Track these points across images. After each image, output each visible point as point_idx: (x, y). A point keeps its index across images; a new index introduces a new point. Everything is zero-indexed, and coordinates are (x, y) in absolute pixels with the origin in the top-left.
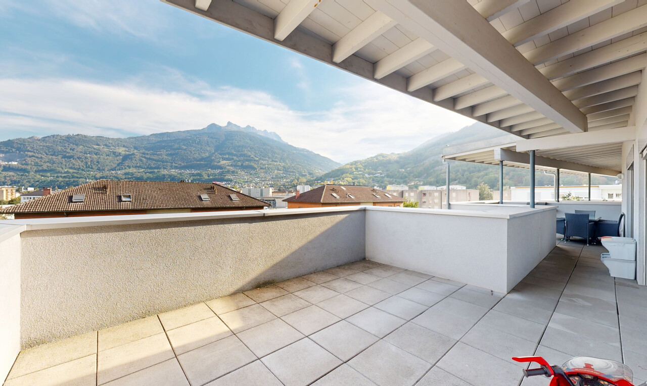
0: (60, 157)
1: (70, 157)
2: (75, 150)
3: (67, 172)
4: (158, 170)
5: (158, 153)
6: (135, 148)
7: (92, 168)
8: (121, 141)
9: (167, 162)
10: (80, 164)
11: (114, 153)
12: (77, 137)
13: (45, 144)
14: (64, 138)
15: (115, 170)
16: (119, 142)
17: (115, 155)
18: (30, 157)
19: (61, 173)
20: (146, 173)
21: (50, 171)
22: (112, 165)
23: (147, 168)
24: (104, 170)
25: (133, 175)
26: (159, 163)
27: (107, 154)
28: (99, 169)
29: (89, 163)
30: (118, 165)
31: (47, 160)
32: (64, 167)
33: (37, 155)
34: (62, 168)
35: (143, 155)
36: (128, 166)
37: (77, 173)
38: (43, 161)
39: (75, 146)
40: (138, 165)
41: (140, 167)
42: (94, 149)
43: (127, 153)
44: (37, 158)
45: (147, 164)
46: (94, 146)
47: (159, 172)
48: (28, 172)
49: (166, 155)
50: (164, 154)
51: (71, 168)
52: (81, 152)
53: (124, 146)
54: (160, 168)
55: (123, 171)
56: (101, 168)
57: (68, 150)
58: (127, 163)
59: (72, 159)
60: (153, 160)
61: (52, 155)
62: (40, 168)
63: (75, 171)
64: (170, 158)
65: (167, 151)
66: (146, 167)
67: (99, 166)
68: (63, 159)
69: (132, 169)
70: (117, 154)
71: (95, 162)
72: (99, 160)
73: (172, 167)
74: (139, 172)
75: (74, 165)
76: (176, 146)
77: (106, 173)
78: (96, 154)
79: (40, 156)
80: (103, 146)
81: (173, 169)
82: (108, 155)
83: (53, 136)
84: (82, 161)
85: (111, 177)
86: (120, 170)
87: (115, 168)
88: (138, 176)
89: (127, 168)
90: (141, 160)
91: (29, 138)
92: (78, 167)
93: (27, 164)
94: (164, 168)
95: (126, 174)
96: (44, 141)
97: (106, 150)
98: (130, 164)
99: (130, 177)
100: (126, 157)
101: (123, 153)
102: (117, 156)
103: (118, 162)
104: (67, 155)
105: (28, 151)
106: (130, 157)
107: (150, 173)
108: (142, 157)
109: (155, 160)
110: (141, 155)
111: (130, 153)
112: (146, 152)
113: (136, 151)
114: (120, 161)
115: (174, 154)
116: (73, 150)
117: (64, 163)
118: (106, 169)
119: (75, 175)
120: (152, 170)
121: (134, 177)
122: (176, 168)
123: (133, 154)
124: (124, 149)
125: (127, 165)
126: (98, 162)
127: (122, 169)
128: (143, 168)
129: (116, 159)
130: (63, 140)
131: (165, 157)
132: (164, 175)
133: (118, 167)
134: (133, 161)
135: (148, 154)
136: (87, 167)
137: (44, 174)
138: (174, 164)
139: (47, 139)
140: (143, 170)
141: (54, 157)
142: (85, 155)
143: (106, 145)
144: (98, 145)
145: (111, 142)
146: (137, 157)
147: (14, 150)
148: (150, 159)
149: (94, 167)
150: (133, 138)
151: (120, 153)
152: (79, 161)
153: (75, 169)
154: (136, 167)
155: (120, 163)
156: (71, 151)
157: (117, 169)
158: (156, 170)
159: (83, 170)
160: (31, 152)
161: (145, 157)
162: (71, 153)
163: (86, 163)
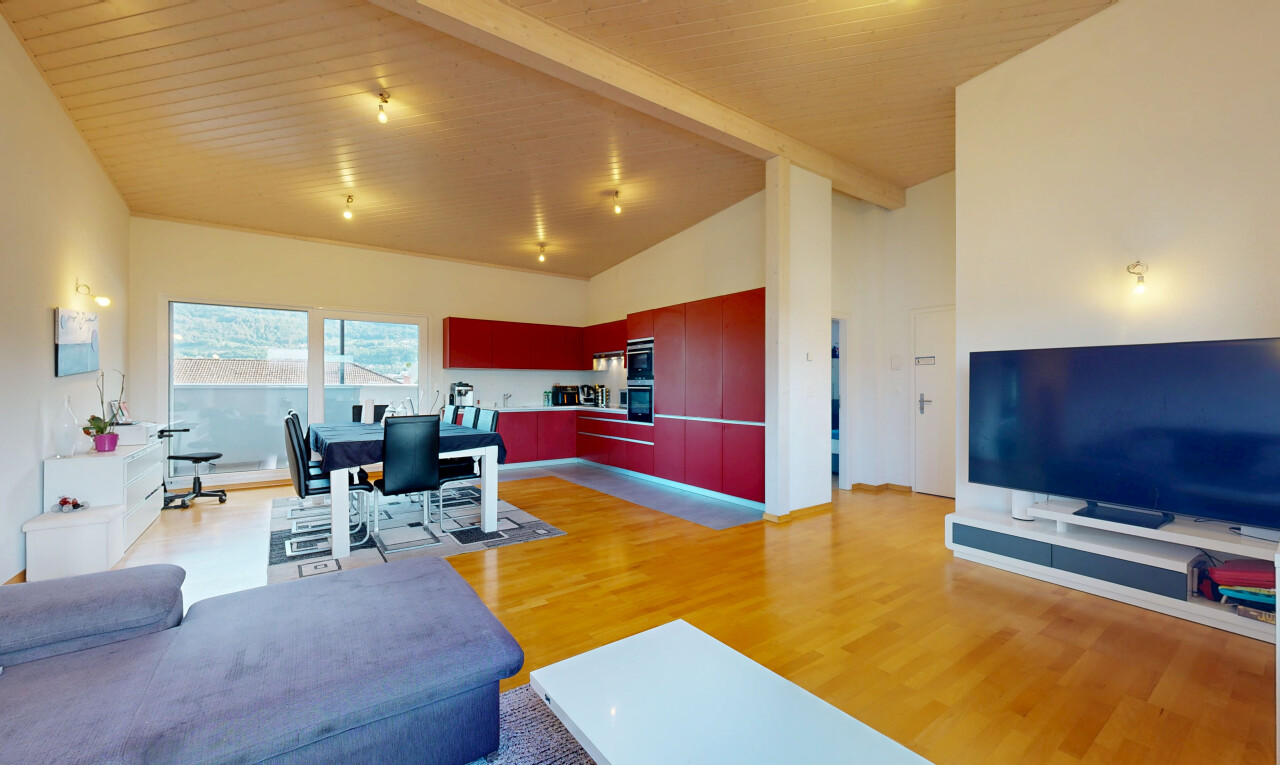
0: (215, 318)
4: (381, 341)
7: (266, 339)
20: (358, 347)
21: (200, 344)
23: (362, 337)
29: (262, 331)
32: (220, 338)
34: (217, 340)
47: (381, 344)
51: (232, 340)
59: (233, 323)
67: (279, 334)
68: (220, 324)
71: (272, 329)
72: (279, 324)
84: (250, 327)
94: (391, 337)
107: (365, 346)
117: (221, 331)
119: (240, 352)
120: (370, 342)
132: (390, 350)
136: (258, 337)
137: (187, 351)
141: (204, 320)
149: (270, 336)
152: (244, 326)
158: (376, 342)
159: (251, 343)
163: (258, 330)
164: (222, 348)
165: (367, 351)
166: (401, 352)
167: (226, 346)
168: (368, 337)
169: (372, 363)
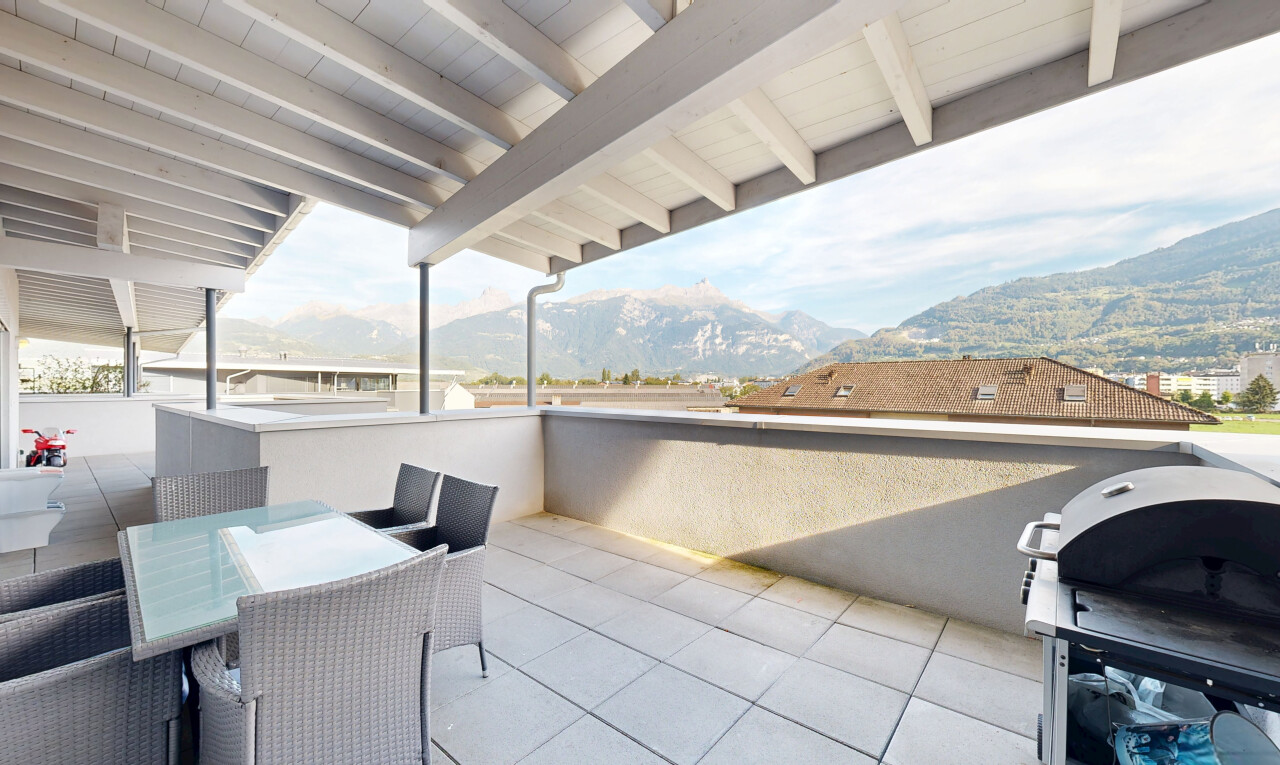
0: (992, 322)
1: (1006, 322)
2: (1015, 308)
3: (1003, 348)
4: (1199, 325)
5: (1199, 282)
6: (1135, 282)
7: (1042, 337)
8: (1101, 274)
9: (1227, 301)
10: (1020, 331)
11: (1086, 301)
12: (1017, 284)
13: (972, 306)
14: (998, 290)
15: (1088, 336)
16: (1097, 278)
17: (1087, 305)
18: (954, 329)
19: (993, 349)
20: (1161, 336)
21: (980, 347)
22: (1082, 325)
23: (1168, 322)
24: (1064, 338)
25: (1127, 342)
26: (1201, 308)
27: (1072, 305)
28: (1055, 337)
29: (1038, 328)
30: (1094, 325)
31: (974, 331)
32: (998, 339)
33: (961, 324)
34: (995, 342)
35: (1155, 295)
36: (1116, 325)
37: (1016, 348)
38: (969, 332)
39: (1014, 301)
40: (1142, 319)
41: (1147, 323)
42: (1047, 299)
43: (1115, 296)
44: (962, 328)
45: (1167, 314)
46: (1047, 295)
47: (1199, 330)
48: (951, 352)
49: (1223, 285)
50: (1217, 283)
51: (1008, 340)
52: (1024, 310)
53: (1108, 283)
54: (1205, 320)
55: (1105, 337)
56: (1059, 335)
57: (1005, 310)
58: (1112, 319)
59: (1009, 325)
60: (1182, 301)
61: (981, 322)
62: (966, 345)
63: (1014, 344)
64: (1238, 290)
65: (1227, 273)
66: (1162, 321)
67: (1056, 330)
68: (997, 326)
69: (1125, 329)
70: (1092, 302)
71: (1048, 326)
72: (1056, 320)
73: (1243, 313)
74: (1142, 336)
75: (1012, 333)
76: (1261, 253)
77: (1070, 343)
78: (1050, 309)
79: (965, 325)
80: (1063, 292)
81: (1246, 317)
82: (1074, 308)
83: (983, 290)
84: (1026, 326)
85: (1079, 352)
86: (1097, 334)
87: (1088, 331)
88: (1141, 345)
89: (1115, 329)
90: (1149, 308)
91: (954, 300)
92: (1020, 337)
93: (950, 341)
94: (1217, 319)
95: (1110, 342)
96: (970, 300)
97: (1068, 298)
98: (1122, 320)
99: (1120, 347)
100: (1111, 307)
101: (1106, 297)
102: (1092, 306)
103: (1094, 319)
104: (1003, 318)
105: (952, 320)
106: (1122, 304)
107: (1171, 334)
108: (1152, 299)
109: (1190, 303)
110: (1149, 295)
111: (1122, 296)
112: (1164, 286)
113: (1136, 289)
114: (1099, 316)
115: (1251, 278)
116: (1010, 307)
117: (998, 333)
118: (1069, 336)
119: (1015, 351)
120: (1180, 328)
121: (1131, 348)
122: (1261, 313)
123: (1129, 297)
124: (1107, 289)
125: (1113, 322)
126: (1053, 324)
127: (1103, 332)
128: (1154, 326)
129: (1089, 312)
130: (998, 293)
131: (1220, 289)
132: (1215, 337)
133: (1094, 330)
134: (1130, 313)
135: (1167, 290)
136: (1033, 336)
138: (1250, 304)
139: (974, 297)
140: (1153, 330)
141: (983, 324)
142: (1032, 314)
143: (1069, 288)
144: (1054, 291)
145: (1079, 279)
146: (1138, 301)
147: (936, 321)
148: (1173, 300)
149: (1046, 333)
150: (1129, 261)
151: (1097, 301)
152: (1020, 326)
153: (1014, 341)
154: (1135, 324)
155: (1097, 321)
156: (1009, 311)
157: (1091, 333)
158: (1191, 327)
159: (1027, 342)
160: (954, 320)
161: (1159, 300)
162: (1009, 314)
163: (1033, 328)
164: (999, 349)
165: (1176, 341)
166: (1236, 338)
167: (1003, 347)
168: (1179, 322)
169: (1183, 356)
